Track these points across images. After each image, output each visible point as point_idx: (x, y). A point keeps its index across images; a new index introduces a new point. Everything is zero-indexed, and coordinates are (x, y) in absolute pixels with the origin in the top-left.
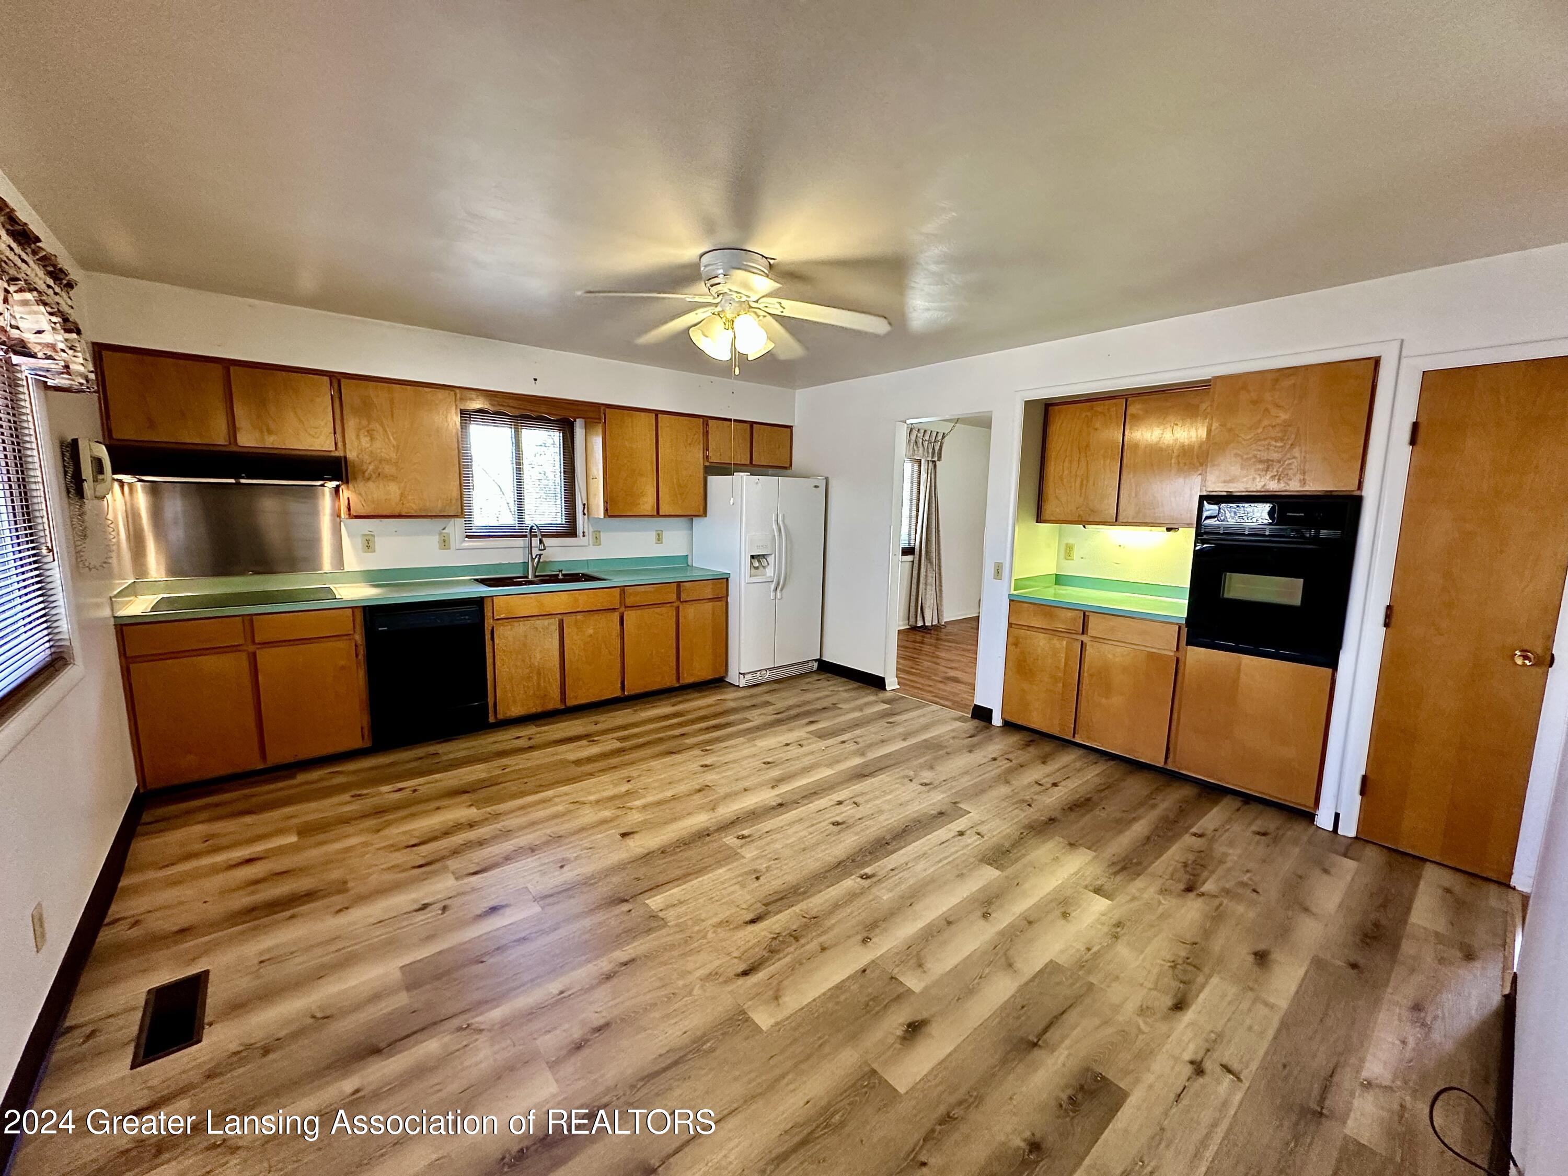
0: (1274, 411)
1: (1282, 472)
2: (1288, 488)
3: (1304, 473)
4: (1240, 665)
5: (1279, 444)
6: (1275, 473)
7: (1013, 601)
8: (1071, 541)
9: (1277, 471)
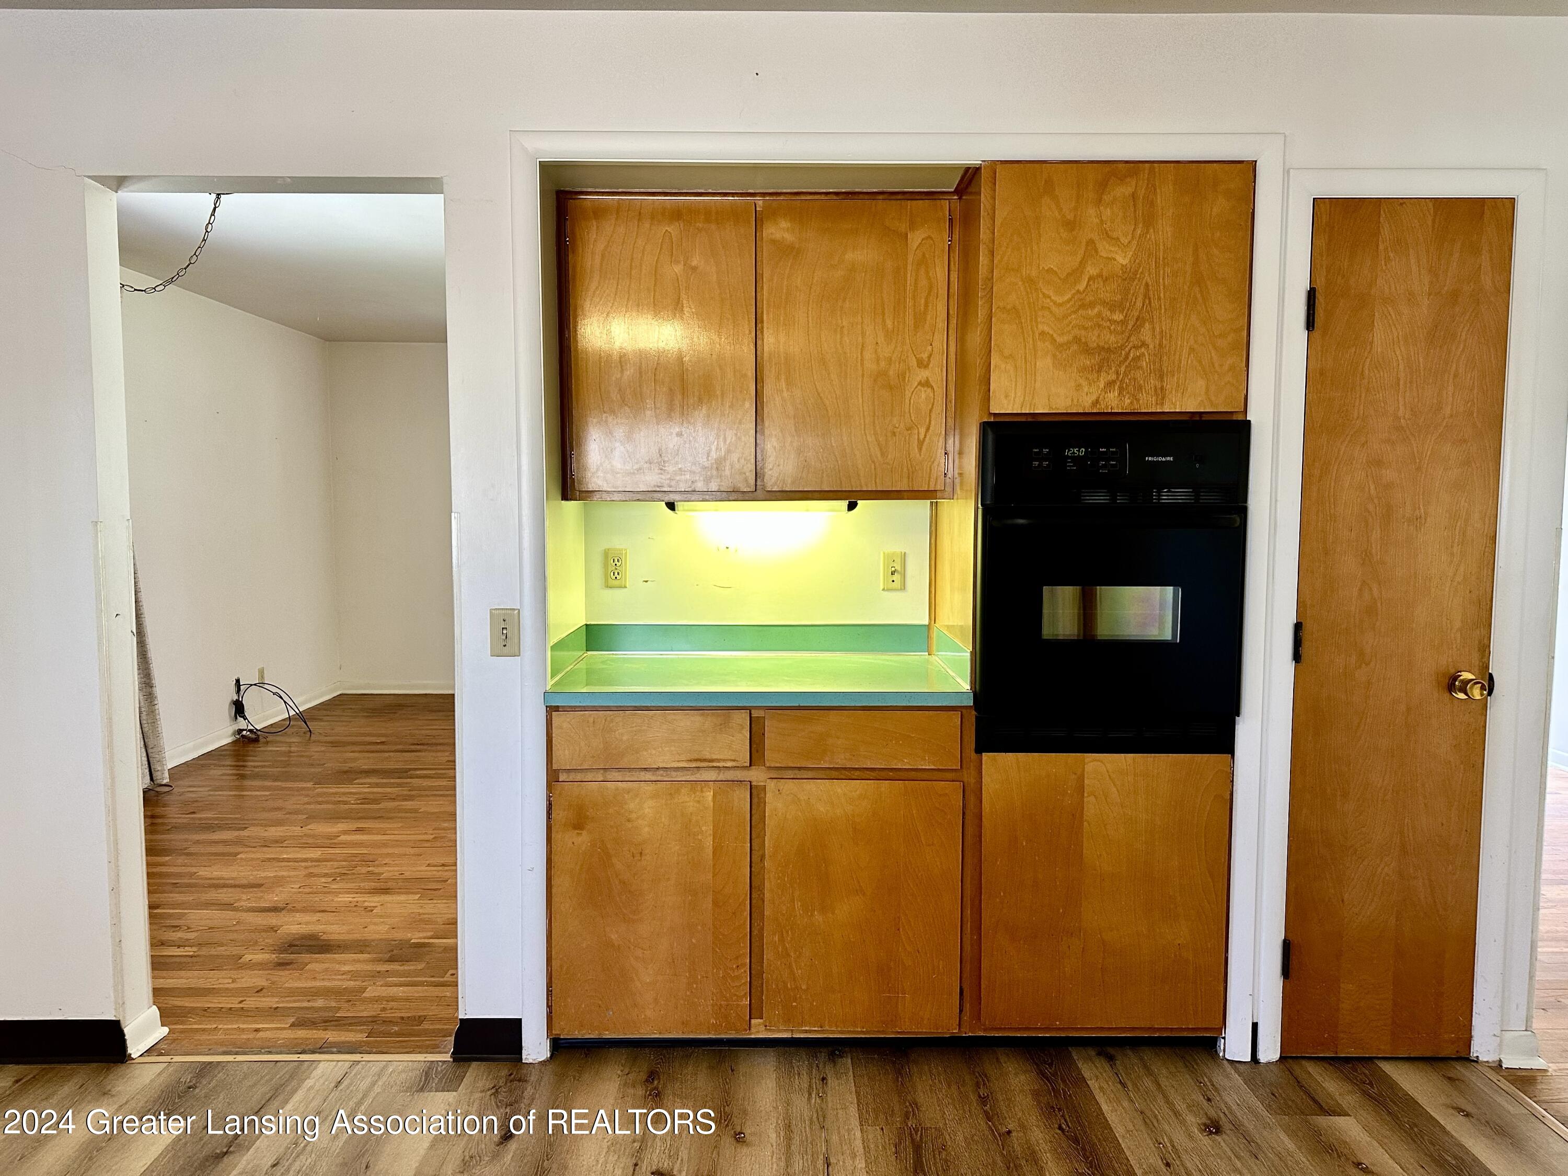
0: (1105, 248)
1: (1125, 374)
2: (1137, 408)
3: (1161, 378)
4: (1081, 778)
5: (1118, 317)
6: (1114, 377)
7: (557, 709)
8: (617, 543)
9: (1118, 373)
